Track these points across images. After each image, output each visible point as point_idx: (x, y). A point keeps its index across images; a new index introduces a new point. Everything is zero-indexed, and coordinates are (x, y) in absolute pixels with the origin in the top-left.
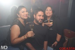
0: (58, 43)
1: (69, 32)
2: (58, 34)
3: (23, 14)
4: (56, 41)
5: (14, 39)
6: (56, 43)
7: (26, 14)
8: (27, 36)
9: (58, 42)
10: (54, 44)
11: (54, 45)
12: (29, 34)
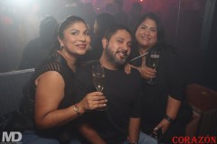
0: (173, 122)
1: (204, 93)
2: (170, 97)
3: (73, 38)
4: (167, 117)
5: (46, 114)
6: (165, 122)
7: (83, 39)
8: (86, 106)
9: (171, 120)
10: (160, 125)
11: (160, 129)
12: (90, 102)
